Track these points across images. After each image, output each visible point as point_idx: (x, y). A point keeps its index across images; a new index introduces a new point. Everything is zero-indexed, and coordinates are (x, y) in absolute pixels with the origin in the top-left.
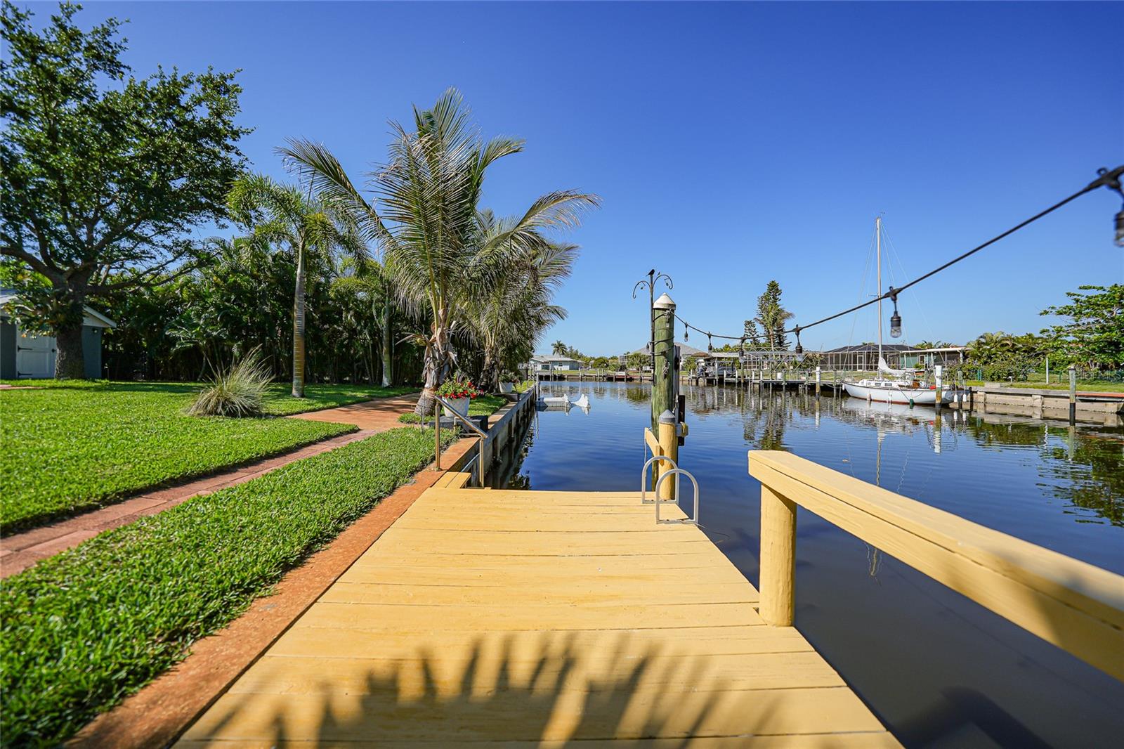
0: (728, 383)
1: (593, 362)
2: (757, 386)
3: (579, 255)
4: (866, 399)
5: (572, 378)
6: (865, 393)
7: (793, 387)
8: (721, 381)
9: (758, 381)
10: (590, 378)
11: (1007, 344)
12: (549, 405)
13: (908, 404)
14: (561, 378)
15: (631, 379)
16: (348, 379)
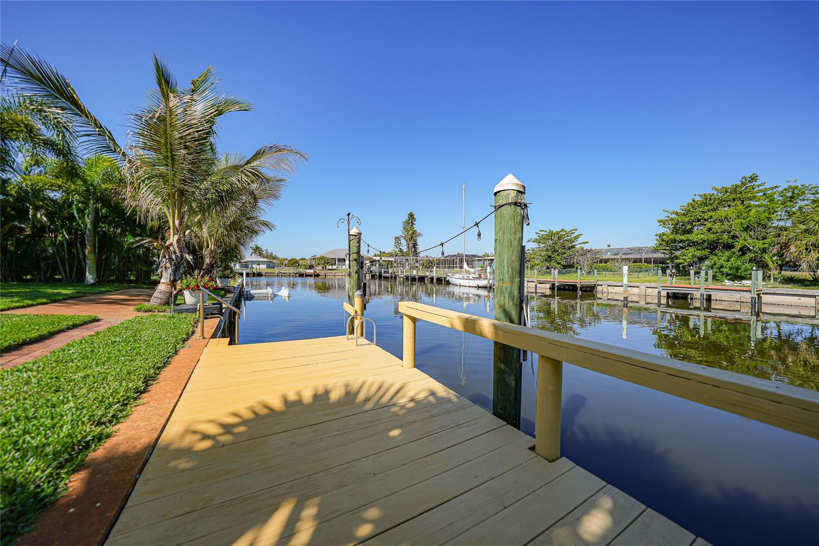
0: (385, 277)
1: (287, 262)
2: (402, 279)
3: (287, 186)
4: (457, 285)
5: (268, 275)
6: (457, 282)
7: (422, 279)
8: (380, 276)
9: (402, 276)
10: (284, 275)
12: (256, 296)
13: (476, 287)
14: (259, 275)
15: (318, 275)
16: (29, 277)
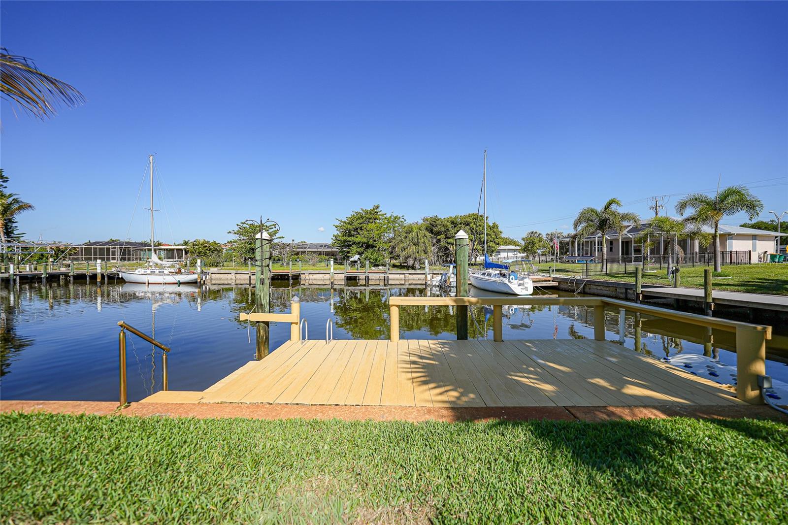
11: (206, 246)
13: (177, 283)
